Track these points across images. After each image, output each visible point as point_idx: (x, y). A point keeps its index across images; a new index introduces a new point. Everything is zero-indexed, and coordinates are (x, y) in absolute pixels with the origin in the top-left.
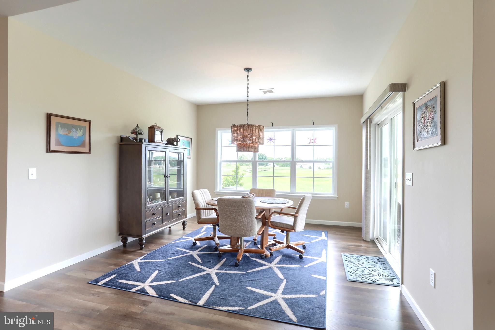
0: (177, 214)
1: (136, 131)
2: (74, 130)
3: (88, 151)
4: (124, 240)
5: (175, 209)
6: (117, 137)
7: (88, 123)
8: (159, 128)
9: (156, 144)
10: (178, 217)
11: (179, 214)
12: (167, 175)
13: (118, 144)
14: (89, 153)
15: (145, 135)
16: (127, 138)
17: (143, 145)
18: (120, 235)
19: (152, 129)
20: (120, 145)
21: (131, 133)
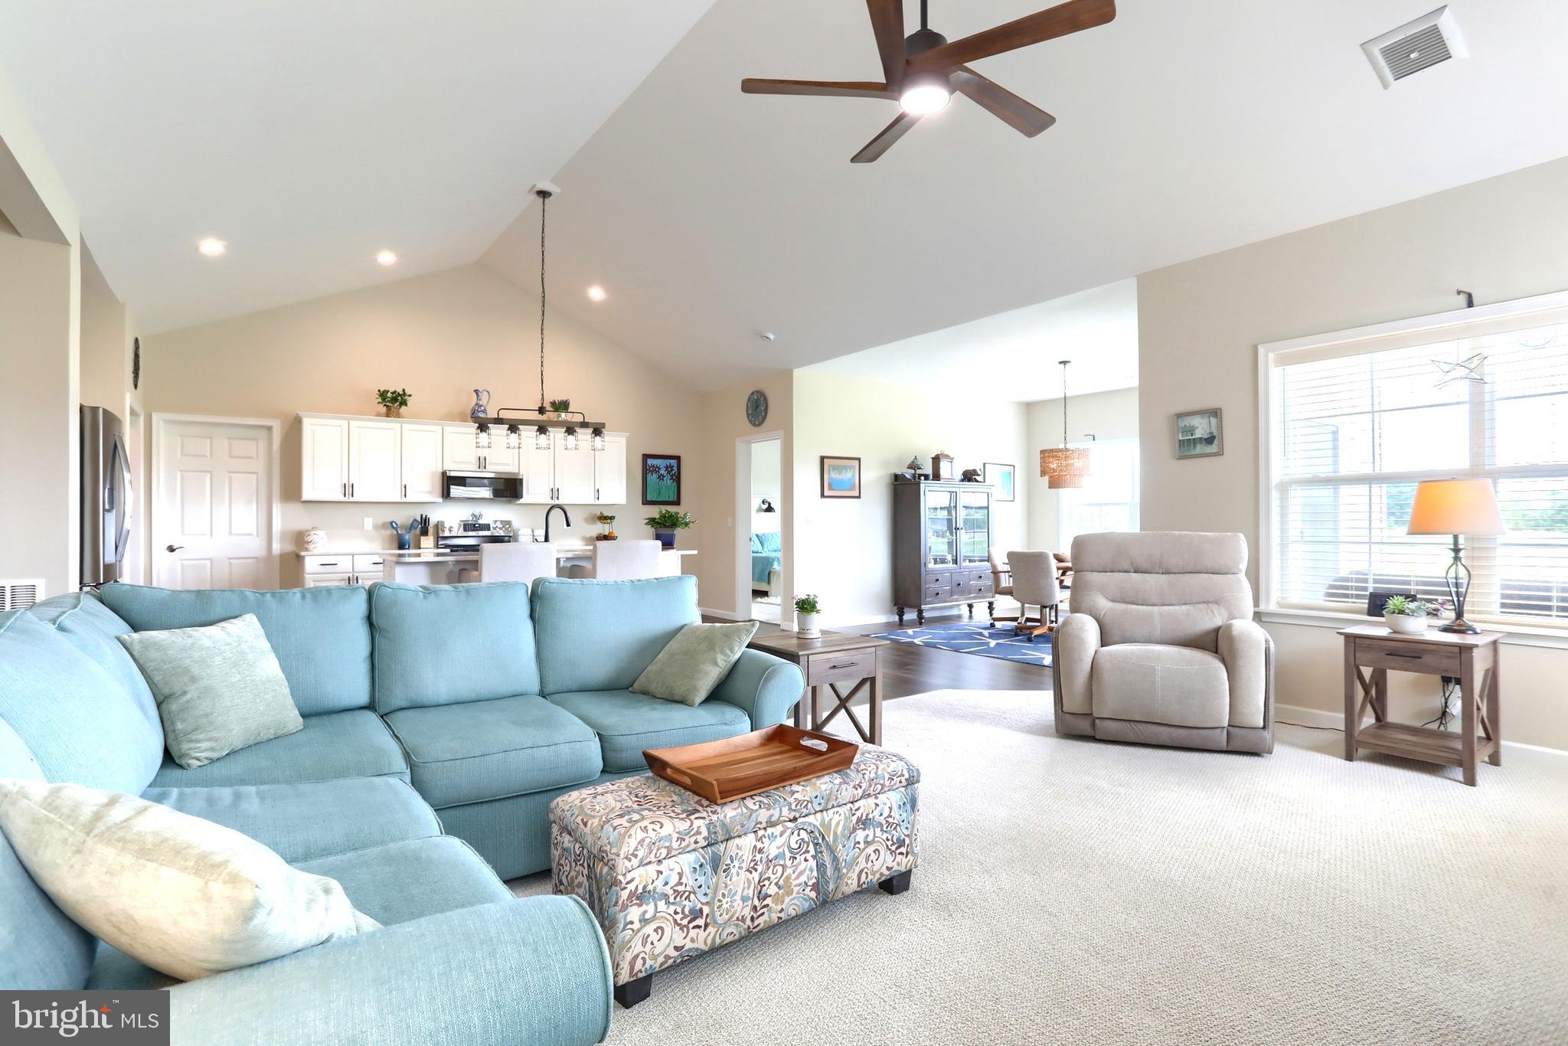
0: (978, 588)
1: (913, 466)
2: (844, 471)
3: (858, 495)
4: (901, 614)
5: (974, 580)
6: (891, 474)
7: (858, 461)
8: (947, 456)
9: (942, 481)
10: (978, 593)
11: (981, 590)
12: (958, 526)
13: (892, 484)
14: (859, 497)
15: (928, 469)
16: (903, 476)
17: (921, 485)
18: (895, 605)
19: (936, 460)
20: (895, 485)
21: (908, 468)
